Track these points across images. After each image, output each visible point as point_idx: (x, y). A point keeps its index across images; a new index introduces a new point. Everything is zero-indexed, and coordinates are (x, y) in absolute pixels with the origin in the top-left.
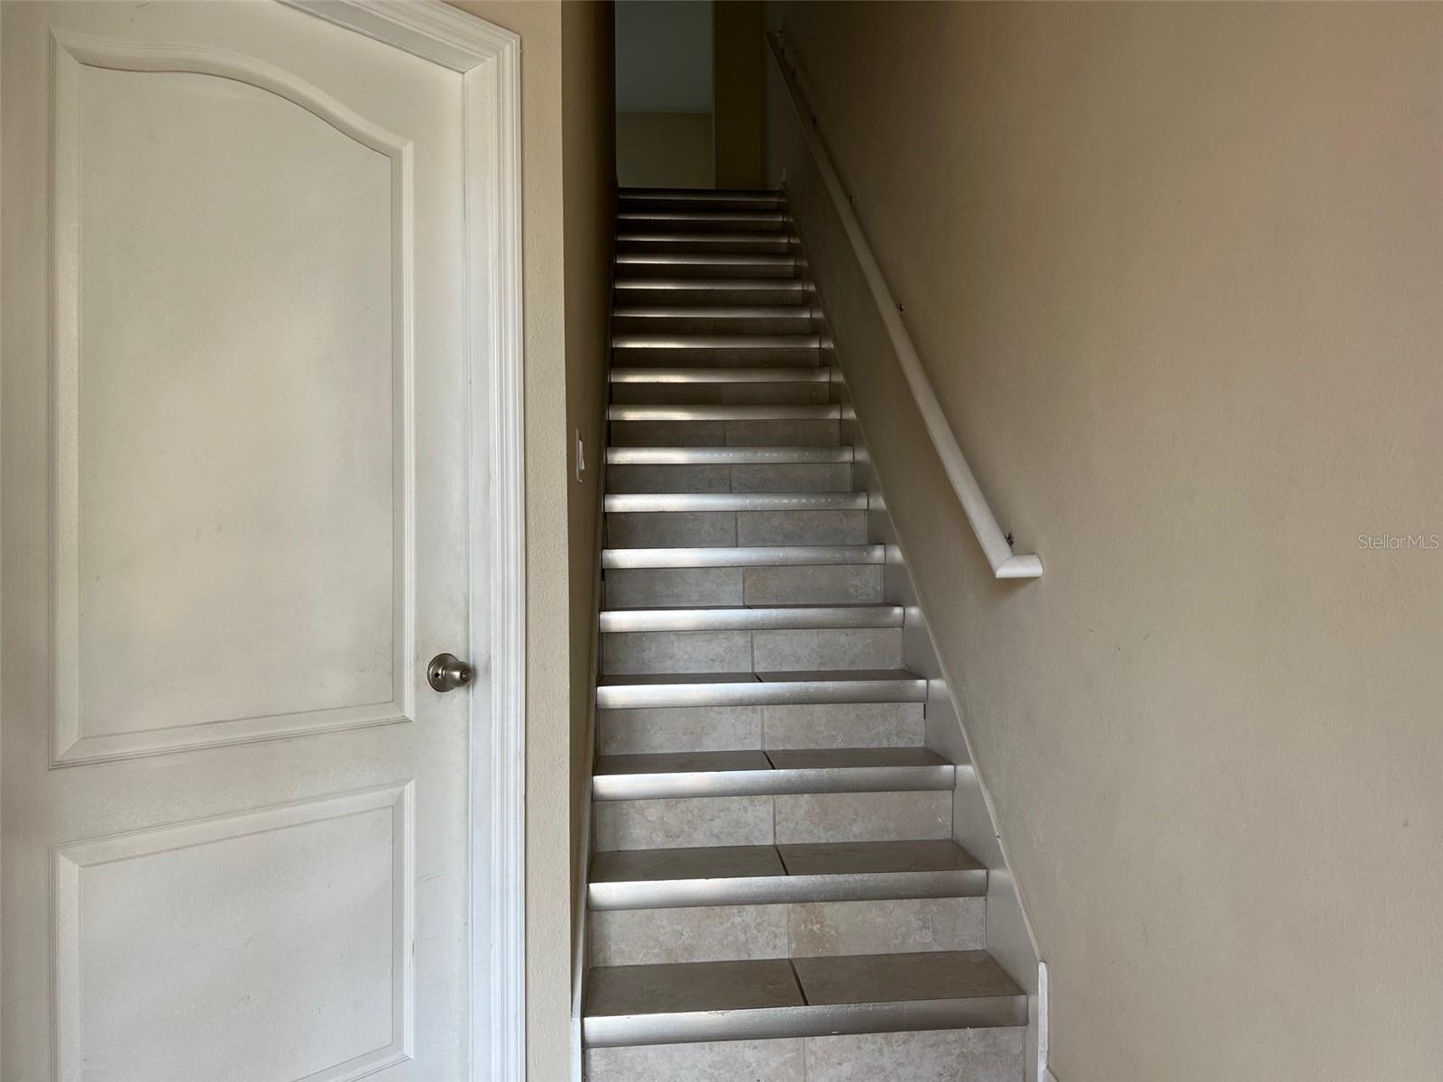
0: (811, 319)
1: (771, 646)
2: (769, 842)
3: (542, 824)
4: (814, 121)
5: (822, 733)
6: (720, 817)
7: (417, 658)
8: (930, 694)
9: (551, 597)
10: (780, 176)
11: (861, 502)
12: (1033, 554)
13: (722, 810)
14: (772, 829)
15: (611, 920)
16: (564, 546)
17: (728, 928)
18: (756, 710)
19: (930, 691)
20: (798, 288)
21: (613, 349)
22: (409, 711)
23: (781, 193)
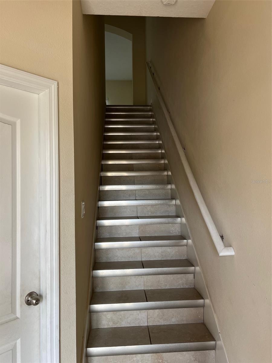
0: (159, 143)
1: (147, 252)
2: (146, 324)
3: (66, 347)
4: (159, 89)
5: (162, 284)
6: (130, 317)
7: (21, 296)
8: (196, 271)
9: (69, 268)
10: (150, 101)
11: (174, 202)
12: (231, 247)
13: (131, 315)
14: (147, 321)
15: (94, 360)
16: (74, 249)
17: (132, 361)
18: (142, 277)
19: (196, 270)
20: (155, 134)
21: (103, 154)
22: (18, 315)
23: (151, 106)
